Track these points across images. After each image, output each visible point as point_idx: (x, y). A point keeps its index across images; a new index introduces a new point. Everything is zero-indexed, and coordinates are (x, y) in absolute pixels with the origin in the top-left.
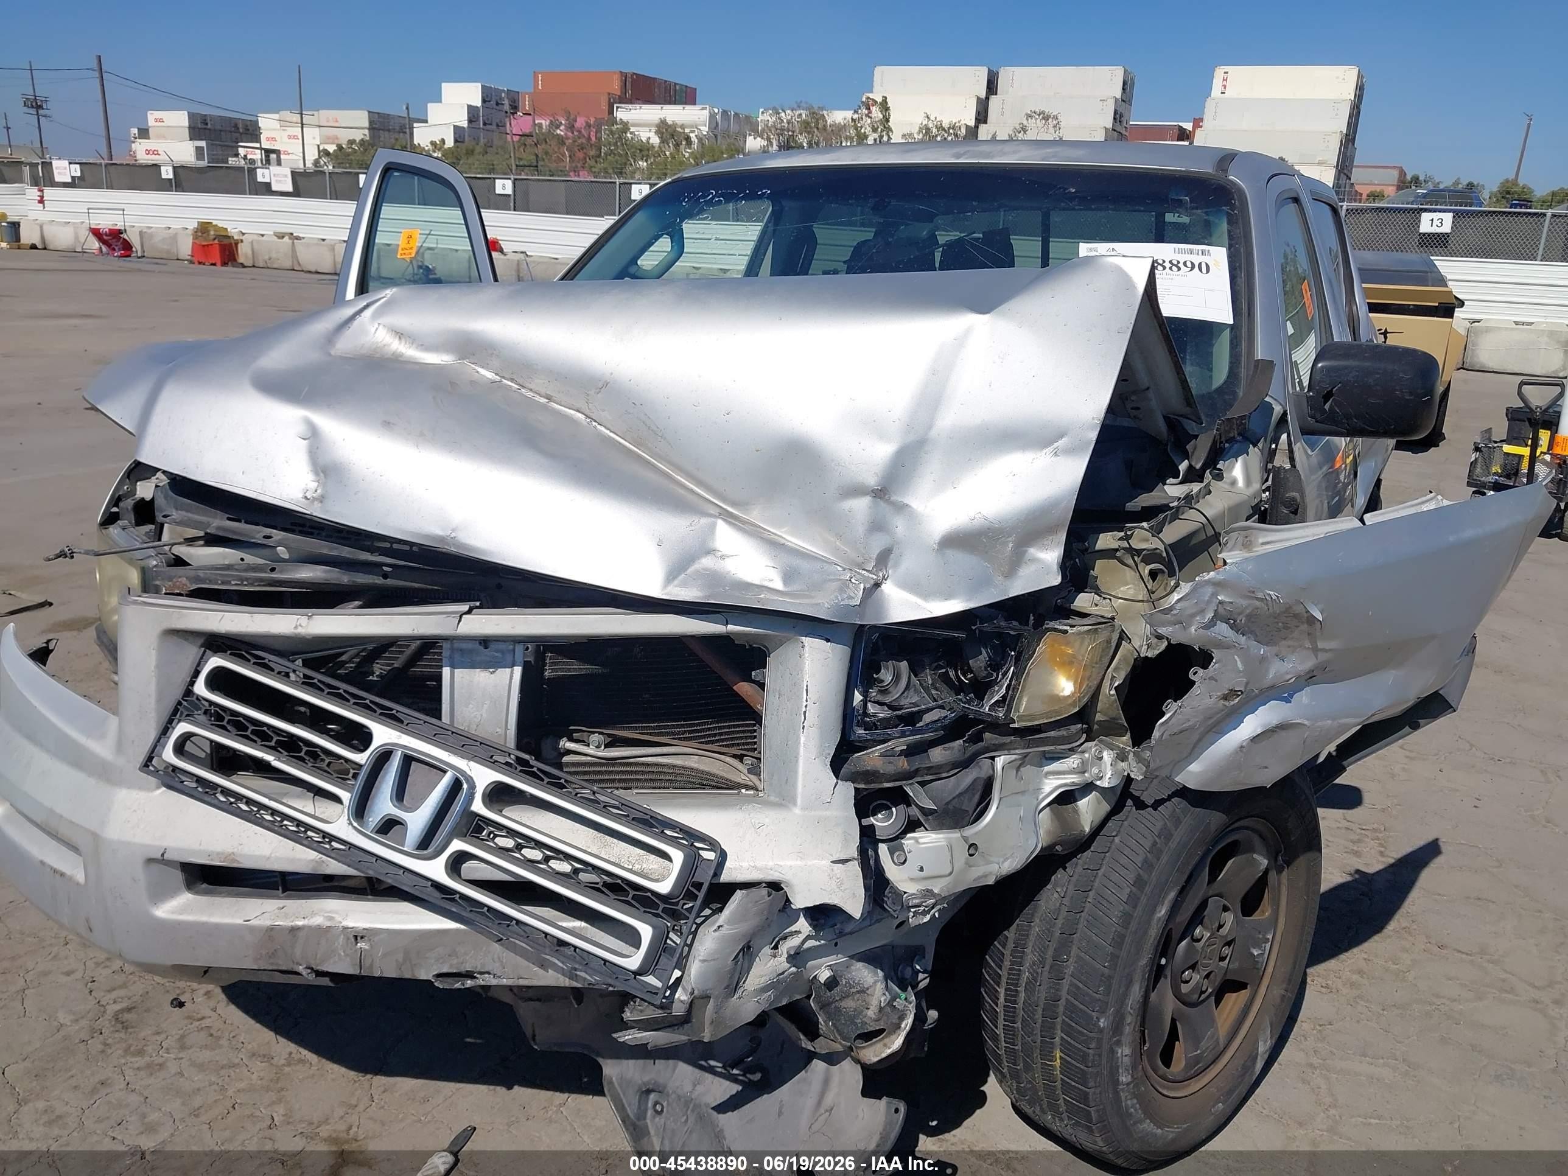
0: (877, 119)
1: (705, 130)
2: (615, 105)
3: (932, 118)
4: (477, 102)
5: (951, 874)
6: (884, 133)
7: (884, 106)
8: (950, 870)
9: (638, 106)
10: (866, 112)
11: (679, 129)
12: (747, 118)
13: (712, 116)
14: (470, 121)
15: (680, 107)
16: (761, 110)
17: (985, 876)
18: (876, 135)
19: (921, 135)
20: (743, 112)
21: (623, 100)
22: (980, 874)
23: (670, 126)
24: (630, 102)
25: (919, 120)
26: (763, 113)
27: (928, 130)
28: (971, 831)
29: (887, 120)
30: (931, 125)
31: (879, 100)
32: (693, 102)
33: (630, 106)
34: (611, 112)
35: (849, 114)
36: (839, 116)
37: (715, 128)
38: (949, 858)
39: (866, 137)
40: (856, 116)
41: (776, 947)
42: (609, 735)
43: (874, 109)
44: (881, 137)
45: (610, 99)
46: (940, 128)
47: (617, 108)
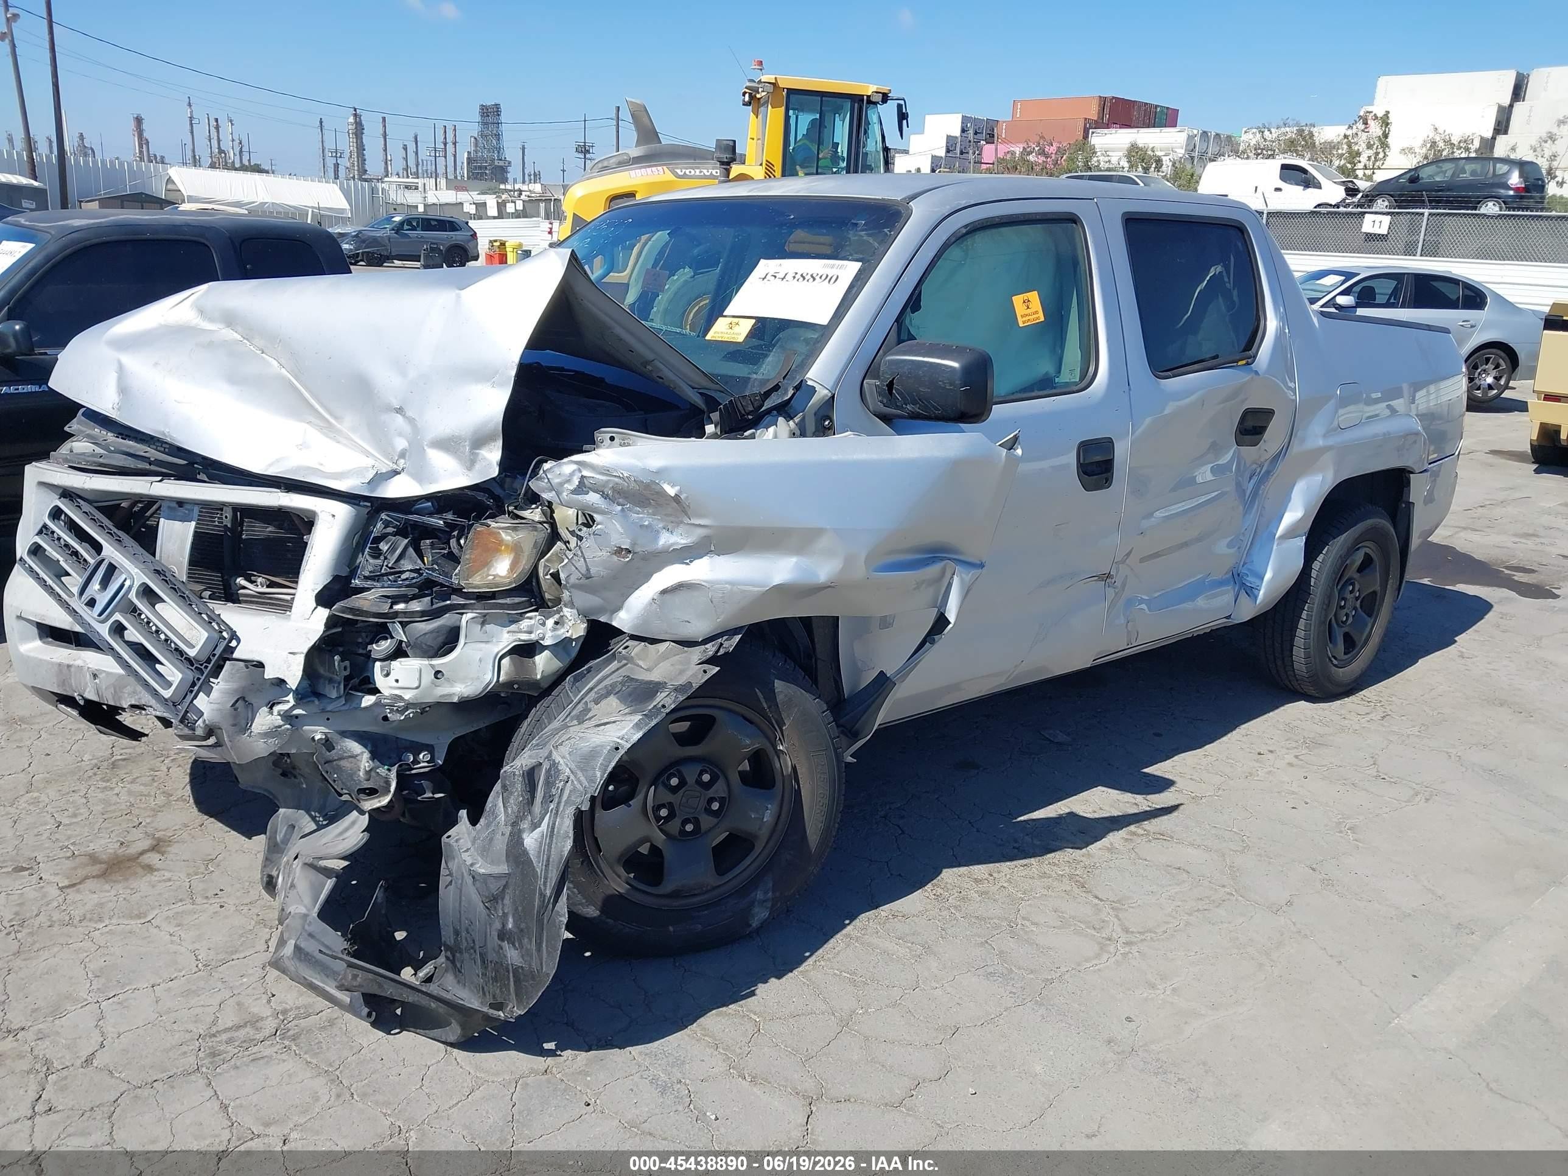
0: (1375, 135)
1: (1181, 152)
2: (1091, 131)
3: (1441, 131)
4: (957, 132)
5: (417, 688)
6: (1381, 150)
7: (1385, 121)
8: (416, 685)
9: (1113, 131)
10: (1363, 127)
11: (1150, 152)
12: (1229, 138)
13: (1190, 138)
14: (948, 151)
15: (1157, 130)
16: (1244, 129)
17: (450, 695)
18: (1370, 152)
19: (1424, 149)
20: (1224, 132)
21: (1100, 124)
22: (445, 692)
23: (1141, 149)
24: (1108, 127)
25: (1426, 133)
26: (1246, 132)
27: (1434, 144)
28: (437, 662)
29: (1386, 136)
30: (1437, 138)
31: (1380, 114)
32: (1174, 124)
33: (1106, 131)
34: (1086, 136)
35: (1342, 130)
36: (1329, 133)
37: (1192, 151)
38: (418, 676)
39: (1359, 154)
40: (1349, 132)
41: (271, 708)
42: (268, 580)
43: (1371, 122)
44: (1377, 154)
45: (1085, 125)
46: (1449, 142)
47: (1093, 133)
